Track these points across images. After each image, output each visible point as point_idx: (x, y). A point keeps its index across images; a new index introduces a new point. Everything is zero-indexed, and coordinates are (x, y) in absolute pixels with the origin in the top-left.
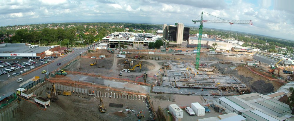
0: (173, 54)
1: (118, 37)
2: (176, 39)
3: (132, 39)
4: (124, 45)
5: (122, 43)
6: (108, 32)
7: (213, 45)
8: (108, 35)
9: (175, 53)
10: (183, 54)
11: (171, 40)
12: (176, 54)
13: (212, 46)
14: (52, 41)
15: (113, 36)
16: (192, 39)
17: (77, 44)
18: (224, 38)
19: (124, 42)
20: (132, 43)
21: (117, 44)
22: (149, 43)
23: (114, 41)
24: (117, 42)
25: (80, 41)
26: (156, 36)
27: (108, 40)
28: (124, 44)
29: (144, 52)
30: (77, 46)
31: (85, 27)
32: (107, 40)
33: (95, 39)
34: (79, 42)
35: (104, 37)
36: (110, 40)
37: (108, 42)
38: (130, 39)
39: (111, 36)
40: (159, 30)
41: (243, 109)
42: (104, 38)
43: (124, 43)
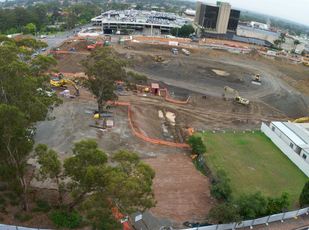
0: (210, 48)
1: (118, 18)
2: (216, 26)
3: (142, 20)
4: (128, 30)
5: (123, 26)
6: (101, 10)
7: (275, 42)
8: (100, 15)
9: (213, 47)
10: (226, 50)
11: (209, 27)
12: (214, 49)
13: (273, 43)
14: (7, 28)
15: (109, 16)
16: (241, 28)
17: (48, 30)
18: (293, 34)
19: (127, 24)
20: (142, 27)
21: (115, 29)
22: (171, 28)
23: (111, 24)
24: (115, 24)
25: (54, 25)
26: (183, 19)
27: (101, 22)
28: (127, 28)
29: (161, 41)
30: (49, 33)
31: (60, 3)
32: (98, 22)
33: (79, 22)
34: (52, 26)
35: (94, 17)
36: (104, 21)
37: (101, 25)
38: (138, 20)
39: (106, 15)
40: (189, 9)
41: (305, 144)
42: (93, 19)
43: (128, 26)
